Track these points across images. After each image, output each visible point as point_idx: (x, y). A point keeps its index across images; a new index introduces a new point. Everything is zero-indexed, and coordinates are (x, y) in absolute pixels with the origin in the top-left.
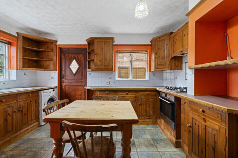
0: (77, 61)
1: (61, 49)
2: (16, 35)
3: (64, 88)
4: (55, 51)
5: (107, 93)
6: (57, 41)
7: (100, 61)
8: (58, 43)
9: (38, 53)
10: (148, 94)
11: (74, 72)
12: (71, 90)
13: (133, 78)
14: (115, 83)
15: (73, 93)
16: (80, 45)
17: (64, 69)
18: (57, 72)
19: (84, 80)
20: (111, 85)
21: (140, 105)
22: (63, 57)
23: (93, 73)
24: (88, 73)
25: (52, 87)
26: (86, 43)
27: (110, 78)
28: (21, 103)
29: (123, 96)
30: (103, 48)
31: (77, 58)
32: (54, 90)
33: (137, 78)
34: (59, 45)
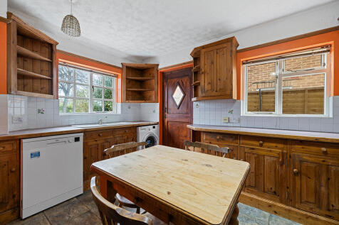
0: (181, 88)
1: (163, 73)
2: (121, 66)
3: (166, 124)
4: (156, 78)
5: (218, 137)
6: (158, 65)
7: (209, 83)
8: (160, 67)
9: (142, 83)
10: (325, 153)
11: (178, 103)
12: (174, 128)
13: (284, 112)
14: (239, 120)
15: (176, 132)
16: (184, 63)
17: (166, 100)
18: (158, 104)
19: (189, 115)
20: (232, 125)
21: (296, 174)
22: (165, 83)
23: (202, 105)
24: (195, 104)
25: (151, 123)
26: (192, 59)
27: (231, 112)
28: (118, 139)
29: (253, 149)
30: (215, 61)
31: (181, 84)
32: (154, 127)
33: (304, 113)
34: (161, 69)
